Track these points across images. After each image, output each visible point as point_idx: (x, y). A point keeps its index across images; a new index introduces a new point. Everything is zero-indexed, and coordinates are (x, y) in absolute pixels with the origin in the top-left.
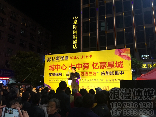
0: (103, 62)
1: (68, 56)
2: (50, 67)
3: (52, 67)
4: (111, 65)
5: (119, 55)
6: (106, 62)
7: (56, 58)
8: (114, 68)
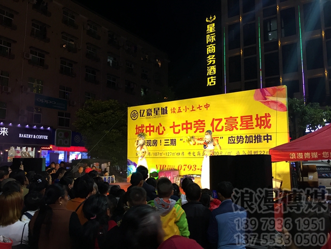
0: (231, 117)
1: (166, 107)
2: (137, 128)
3: (140, 129)
4: (247, 121)
5: (262, 102)
6: (237, 117)
7: (146, 111)
8: (253, 128)
